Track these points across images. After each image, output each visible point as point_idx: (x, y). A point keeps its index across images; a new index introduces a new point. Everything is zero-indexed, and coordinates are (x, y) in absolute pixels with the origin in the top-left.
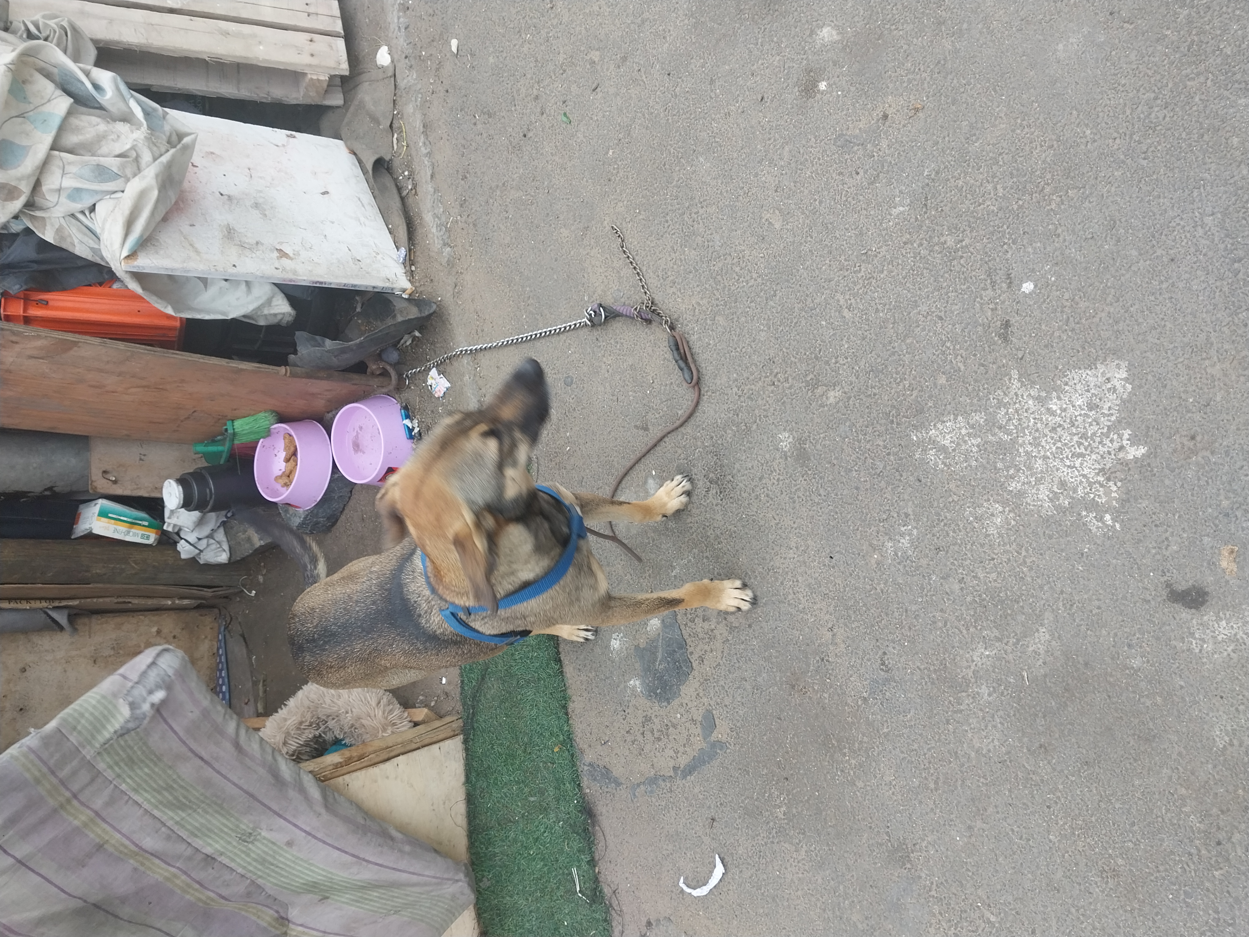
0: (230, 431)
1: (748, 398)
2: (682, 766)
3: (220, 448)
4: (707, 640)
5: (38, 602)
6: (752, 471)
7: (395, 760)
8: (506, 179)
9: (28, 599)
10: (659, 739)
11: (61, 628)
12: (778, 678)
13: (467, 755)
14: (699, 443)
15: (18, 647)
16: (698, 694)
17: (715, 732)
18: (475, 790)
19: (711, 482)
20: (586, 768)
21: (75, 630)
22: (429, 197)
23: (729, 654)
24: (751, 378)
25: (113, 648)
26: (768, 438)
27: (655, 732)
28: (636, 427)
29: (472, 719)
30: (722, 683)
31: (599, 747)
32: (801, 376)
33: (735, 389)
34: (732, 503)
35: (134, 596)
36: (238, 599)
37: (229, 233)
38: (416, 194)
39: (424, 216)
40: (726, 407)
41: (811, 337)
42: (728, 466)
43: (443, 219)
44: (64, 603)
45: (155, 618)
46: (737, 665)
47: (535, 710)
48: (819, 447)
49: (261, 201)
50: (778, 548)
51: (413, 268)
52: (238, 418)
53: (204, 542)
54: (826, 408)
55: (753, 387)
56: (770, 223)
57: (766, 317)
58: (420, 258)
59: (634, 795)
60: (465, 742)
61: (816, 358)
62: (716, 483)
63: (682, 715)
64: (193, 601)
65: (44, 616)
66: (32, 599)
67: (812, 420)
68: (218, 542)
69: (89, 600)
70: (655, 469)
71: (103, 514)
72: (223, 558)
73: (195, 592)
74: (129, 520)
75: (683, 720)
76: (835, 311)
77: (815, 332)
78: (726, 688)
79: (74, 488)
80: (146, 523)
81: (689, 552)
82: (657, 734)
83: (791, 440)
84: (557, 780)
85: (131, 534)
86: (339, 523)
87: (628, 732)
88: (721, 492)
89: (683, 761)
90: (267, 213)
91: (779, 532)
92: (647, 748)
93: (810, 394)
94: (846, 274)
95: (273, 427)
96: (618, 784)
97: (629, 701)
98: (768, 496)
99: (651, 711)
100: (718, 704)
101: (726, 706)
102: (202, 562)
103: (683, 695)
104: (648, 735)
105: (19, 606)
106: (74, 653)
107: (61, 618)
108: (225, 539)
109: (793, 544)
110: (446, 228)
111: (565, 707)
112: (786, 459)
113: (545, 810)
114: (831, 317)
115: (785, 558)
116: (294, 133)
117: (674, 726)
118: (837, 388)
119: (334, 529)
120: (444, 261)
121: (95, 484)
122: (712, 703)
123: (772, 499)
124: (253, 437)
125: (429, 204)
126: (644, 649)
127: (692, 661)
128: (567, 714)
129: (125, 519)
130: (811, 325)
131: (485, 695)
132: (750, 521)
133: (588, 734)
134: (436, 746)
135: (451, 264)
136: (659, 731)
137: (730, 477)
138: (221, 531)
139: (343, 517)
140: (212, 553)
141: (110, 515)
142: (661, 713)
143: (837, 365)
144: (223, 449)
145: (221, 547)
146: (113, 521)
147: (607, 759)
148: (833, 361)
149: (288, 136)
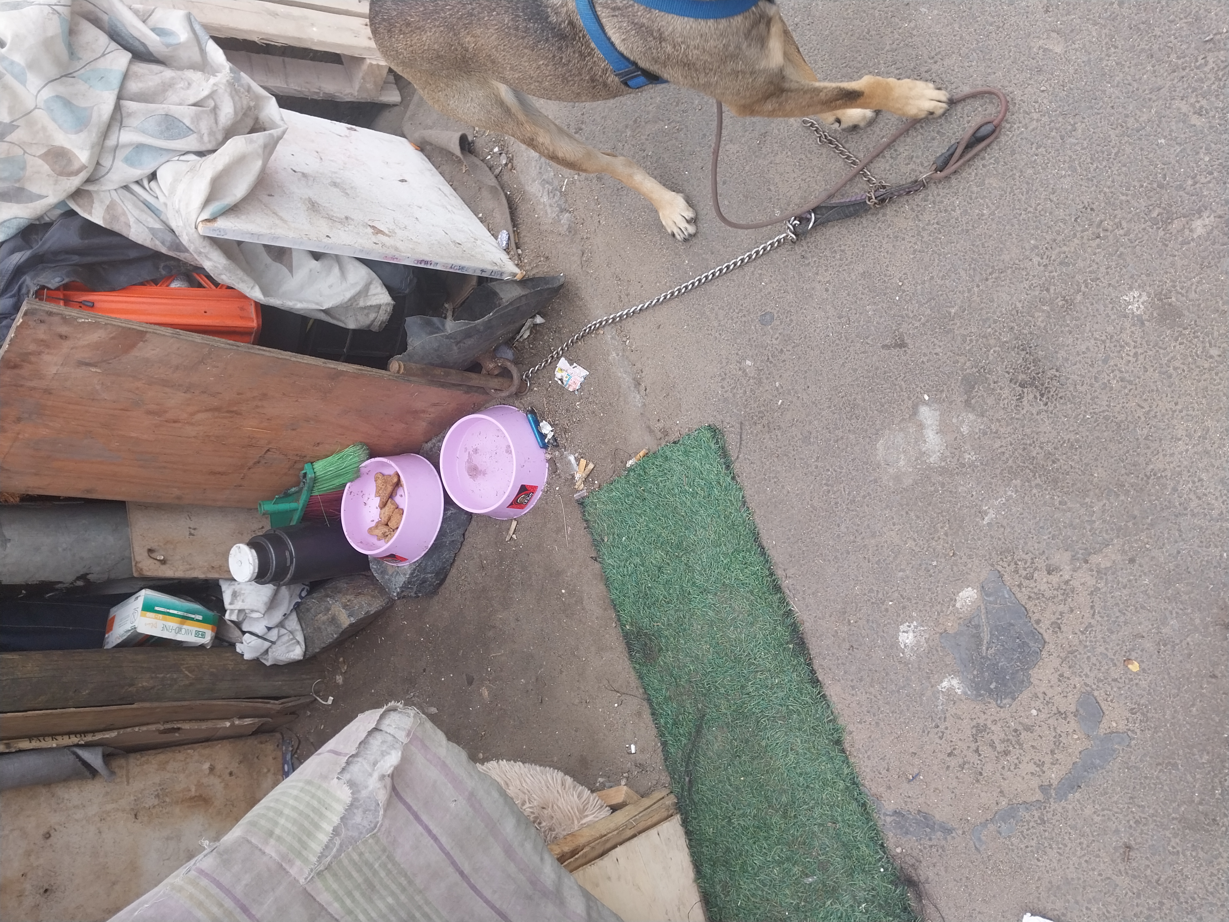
0: (310, 475)
1: (1061, 263)
2: (1055, 783)
3: (293, 505)
4: (1061, 597)
5: (66, 738)
6: (1089, 355)
7: (613, 852)
8: (637, 115)
9: (53, 736)
10: (1006, 753)
11: (93, 773)
12: (1197, 621)
13: (690, 840)
14: (992, 342)
15: (39, 804)
16: (1061, 675)
17: (1104, 721)
18: (713, 886)
19: (1022, 386)
20: (889, 819)
21: (112, 773)
22: (533, 164)
23: (1104, 608)
24: (1060, 238)
25: (157, 796)
26: (1105, 306)
27: (998, 746)
28: (885, 347)
29: (690, 789)
30: (1102, 649)
31: (905, 785)
32: (1142, 215)
33: (1036, 259)
34: (1065, 404)
35: (184, 720)
36: (309, 713)
37: (313, 207)
38: (513, 168)
39: (527, 188)
40: (1026, 284)
41: (1146, 163)
42: (1045, 357)
43: (556, 183)
44: (98, 736)
45: (206, 752)
46: (1122, 619)
47: (791, 756)
48: (1193, 295)
49: (338, 181)
50: (1157, 444)
51: (520, 251)
52: (319, 458)
53: (275, 632)
54: (1192, 244)
55: (1065, 248)
56: (1045, 50)
57: (1067, 158)
58: (527, 238)
59: (980, 839)
60: (685, 823)
61: (1161, 186)
62: (1032, 385)
63: (1039, 710)
64: (256, 720)
65: (72, 757)
66: (59, 735)
67: (1173, 264)
68: (291, 632)
69: (129, 730)
70: (927, 392)
71: (148, 608)
72: (297, 653)
73: (259, 705)
74: (180, 613)
75: (1043, 716)
76: (1177, 122)
77: (1151, 155)
78: (1110, 654)
79: (113, 576)
80: (200, 617)
81: (1006, 486)
82: (1000, 747)
83: (1144, 298)
84: (844, 845)
85: (183, 631)
86: (448, 581)
87: (950, 755)
88: (1042, 395)
89: (1054, 775)
90: (348, 192)
91: (1153, 422)
92: (988, 769)
93: (1161, 233)
94: (1184, 73)
95: (363, 465)
96: (948, 831)
97: (944, 712)
98: (1123, 379)
99: (984, 717)
100: (1100, 680)
101: (1115, 680)
102: (268, 664)
103: (1036, 682)
104: (985, 750)
105: (43, 744)
106: (109, 807)
107: (94, 758)
108: (298, 627)
109: (1181, 433)
110: (561, 192)
111: (838, 742)
112: (1143, 324)
113: (832, 892)
114: (1171, 131)
115: (1172, 455)
116: (354, 127)
117: (1029, 729)
118: (1205, 214)
119: (442, 590)
120: (563, 230)
121: (140, 565)
122: (1089, 681)
123: (1131, 383)
124: (337, 482)
125: (533, 172)
126: (956, 633)
127: (1041, 631)
128: (843, 751)
129: (175, 612)
130: (1142, 149)
131: (705, 755)
132: (1101, 420)
133: (884, 772)
134: (653, 832)
135: (572, 230)
136: (1003, 741)
137: (1053, 372)
138: (294, 617)
139: (454, 571)
140: (283, 648)
141: (157, 608)
142: (1002, 715)
143: (1197, 186)
144: (297, 505)
145: (294, 638)
146: (161, 616)
147: (921, 800)
148: (1190, 182)
149: (348, 129)
